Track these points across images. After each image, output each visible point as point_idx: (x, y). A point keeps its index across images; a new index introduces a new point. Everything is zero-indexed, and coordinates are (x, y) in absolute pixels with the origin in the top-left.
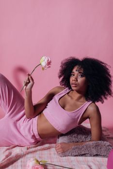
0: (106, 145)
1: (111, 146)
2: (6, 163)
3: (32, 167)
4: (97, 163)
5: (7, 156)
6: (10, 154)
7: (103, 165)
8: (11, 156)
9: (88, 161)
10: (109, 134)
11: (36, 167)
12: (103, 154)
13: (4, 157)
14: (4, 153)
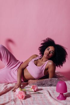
0: (56, 80)
1: (59, 80)
2: (5, 91)
3: (19, 92)
4: (52, 89)
5: (5, 88)
6: (7, 87)
7: (55, 90)
8: (7, 88)
9: (47, 89)
10: (60, 75)
11: (21, 92)
12: (54, 85)
13: (4, 89)
14: (3, 86)
